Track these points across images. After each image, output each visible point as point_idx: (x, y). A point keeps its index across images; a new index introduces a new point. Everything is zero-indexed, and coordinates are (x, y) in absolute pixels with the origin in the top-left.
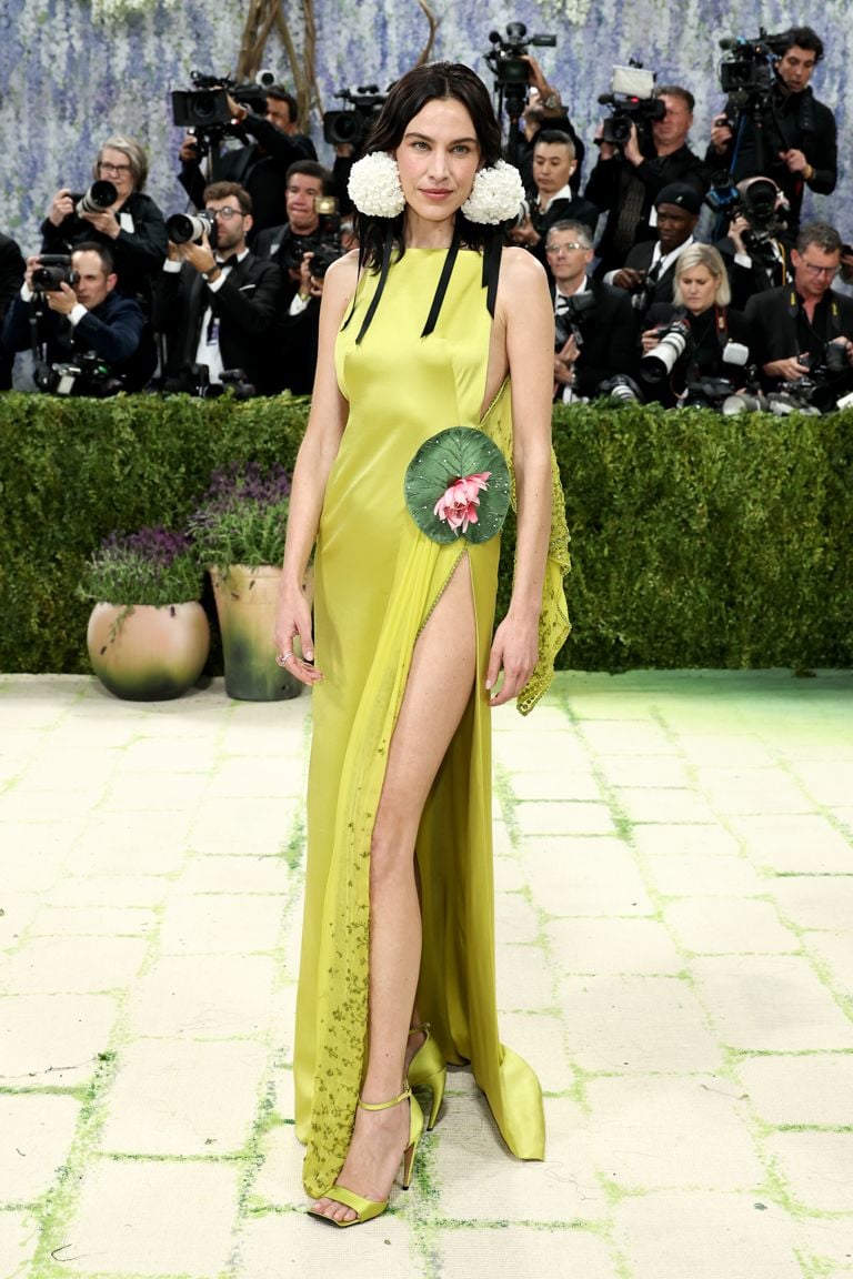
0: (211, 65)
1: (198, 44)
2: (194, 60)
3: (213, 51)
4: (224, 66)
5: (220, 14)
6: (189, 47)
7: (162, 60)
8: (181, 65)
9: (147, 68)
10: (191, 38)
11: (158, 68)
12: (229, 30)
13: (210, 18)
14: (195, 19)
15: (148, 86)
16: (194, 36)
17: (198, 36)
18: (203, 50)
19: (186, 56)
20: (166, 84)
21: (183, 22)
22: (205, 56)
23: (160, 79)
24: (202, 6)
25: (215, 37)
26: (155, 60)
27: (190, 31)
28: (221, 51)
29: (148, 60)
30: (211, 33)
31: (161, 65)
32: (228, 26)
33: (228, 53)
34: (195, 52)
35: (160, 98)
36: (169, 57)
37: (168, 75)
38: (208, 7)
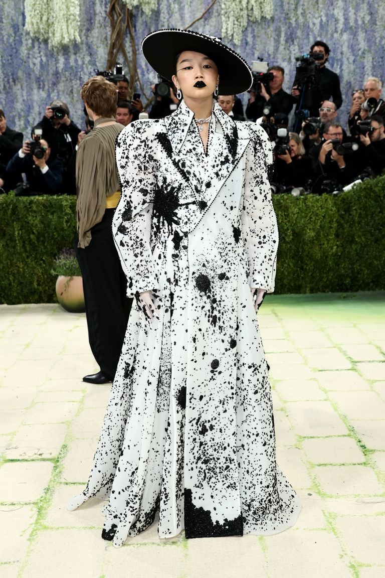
0: (96, 65)
1: (91, 57)
2: (90, 64)
3: (97, 60)
4: (102, 66)
5: (99, 45)
6: (87, 59)
7: (77, 64)
8: (84, 66)
9: (71, 68)
10: (88, 55)
11: (76, 67)
12: (103, 52)
13: (95, 47)
14: (89, 48)
15: (72, 74)
16: (89, 54)
17: (91, 54)
18: (93, 59)
19: (86, 62)
20: (79, 74)
21: (85, 49)
22: (94, 62)
23: (77, 72)
24: (92, 42)
25: (97, 55)
26: (75, 64)
27: (87, 52)
28: (100, 60)
29: (71, 64)
30: (96, 53)
31: (77, 66)
32: (102, 50)
33: (103, 60)
34: (90, 61)
35: (77, 79)
36: (80, 63)
37: (80, 70)
38: (94, 43)
